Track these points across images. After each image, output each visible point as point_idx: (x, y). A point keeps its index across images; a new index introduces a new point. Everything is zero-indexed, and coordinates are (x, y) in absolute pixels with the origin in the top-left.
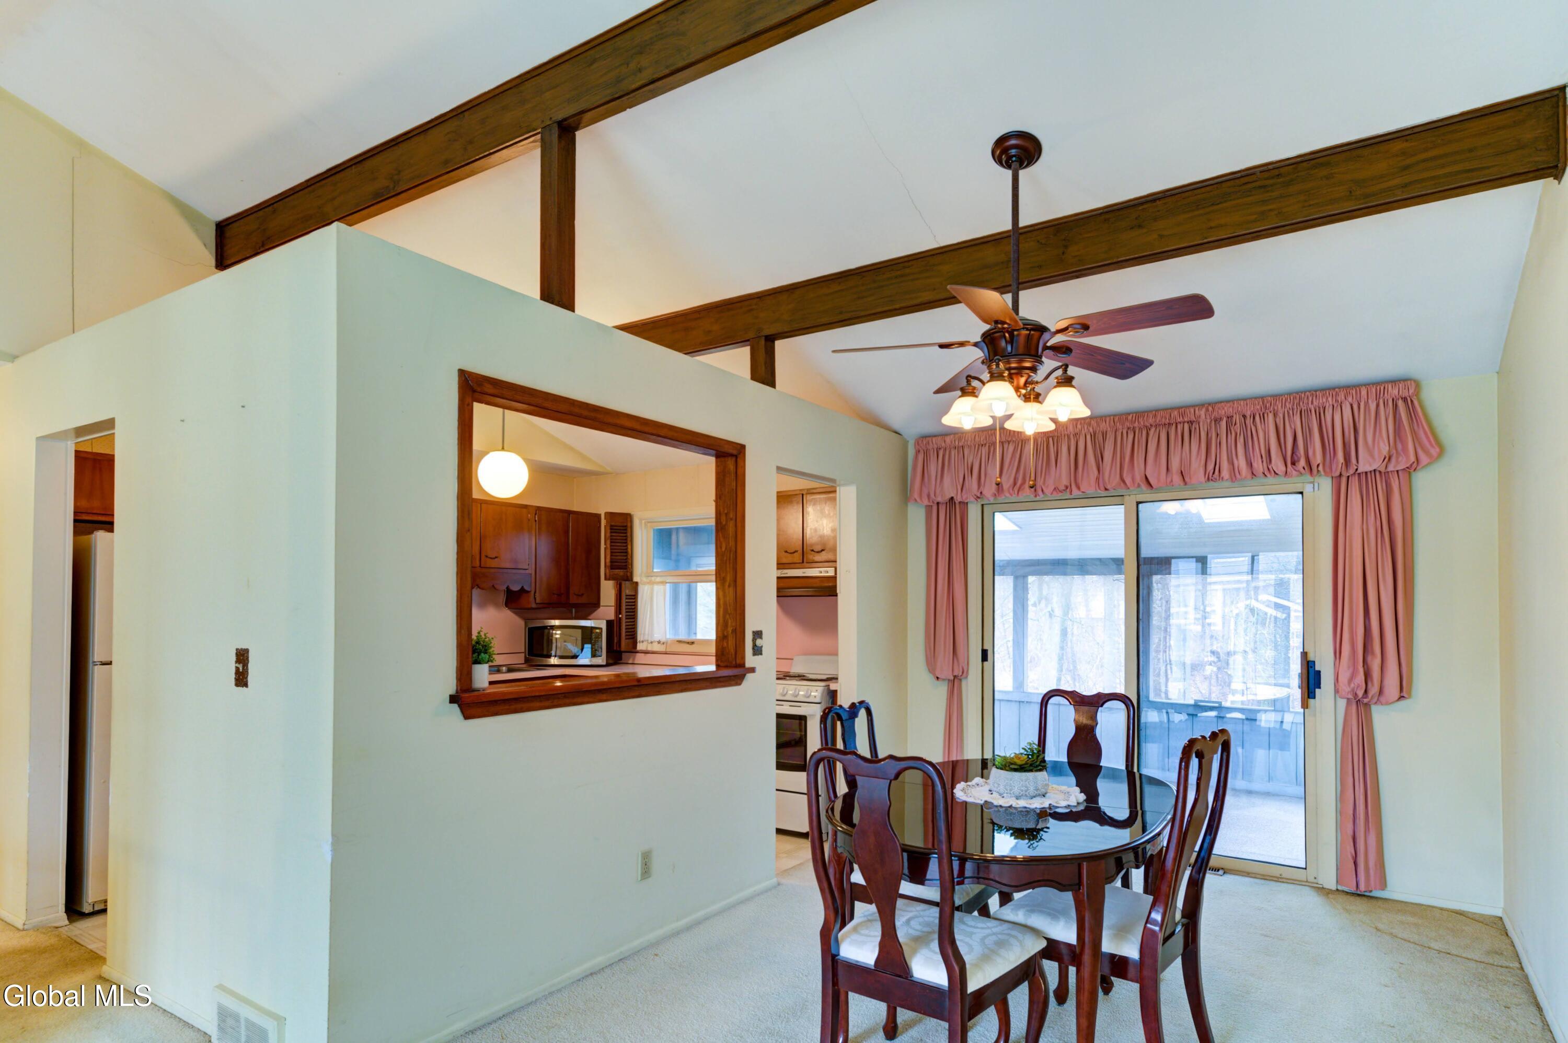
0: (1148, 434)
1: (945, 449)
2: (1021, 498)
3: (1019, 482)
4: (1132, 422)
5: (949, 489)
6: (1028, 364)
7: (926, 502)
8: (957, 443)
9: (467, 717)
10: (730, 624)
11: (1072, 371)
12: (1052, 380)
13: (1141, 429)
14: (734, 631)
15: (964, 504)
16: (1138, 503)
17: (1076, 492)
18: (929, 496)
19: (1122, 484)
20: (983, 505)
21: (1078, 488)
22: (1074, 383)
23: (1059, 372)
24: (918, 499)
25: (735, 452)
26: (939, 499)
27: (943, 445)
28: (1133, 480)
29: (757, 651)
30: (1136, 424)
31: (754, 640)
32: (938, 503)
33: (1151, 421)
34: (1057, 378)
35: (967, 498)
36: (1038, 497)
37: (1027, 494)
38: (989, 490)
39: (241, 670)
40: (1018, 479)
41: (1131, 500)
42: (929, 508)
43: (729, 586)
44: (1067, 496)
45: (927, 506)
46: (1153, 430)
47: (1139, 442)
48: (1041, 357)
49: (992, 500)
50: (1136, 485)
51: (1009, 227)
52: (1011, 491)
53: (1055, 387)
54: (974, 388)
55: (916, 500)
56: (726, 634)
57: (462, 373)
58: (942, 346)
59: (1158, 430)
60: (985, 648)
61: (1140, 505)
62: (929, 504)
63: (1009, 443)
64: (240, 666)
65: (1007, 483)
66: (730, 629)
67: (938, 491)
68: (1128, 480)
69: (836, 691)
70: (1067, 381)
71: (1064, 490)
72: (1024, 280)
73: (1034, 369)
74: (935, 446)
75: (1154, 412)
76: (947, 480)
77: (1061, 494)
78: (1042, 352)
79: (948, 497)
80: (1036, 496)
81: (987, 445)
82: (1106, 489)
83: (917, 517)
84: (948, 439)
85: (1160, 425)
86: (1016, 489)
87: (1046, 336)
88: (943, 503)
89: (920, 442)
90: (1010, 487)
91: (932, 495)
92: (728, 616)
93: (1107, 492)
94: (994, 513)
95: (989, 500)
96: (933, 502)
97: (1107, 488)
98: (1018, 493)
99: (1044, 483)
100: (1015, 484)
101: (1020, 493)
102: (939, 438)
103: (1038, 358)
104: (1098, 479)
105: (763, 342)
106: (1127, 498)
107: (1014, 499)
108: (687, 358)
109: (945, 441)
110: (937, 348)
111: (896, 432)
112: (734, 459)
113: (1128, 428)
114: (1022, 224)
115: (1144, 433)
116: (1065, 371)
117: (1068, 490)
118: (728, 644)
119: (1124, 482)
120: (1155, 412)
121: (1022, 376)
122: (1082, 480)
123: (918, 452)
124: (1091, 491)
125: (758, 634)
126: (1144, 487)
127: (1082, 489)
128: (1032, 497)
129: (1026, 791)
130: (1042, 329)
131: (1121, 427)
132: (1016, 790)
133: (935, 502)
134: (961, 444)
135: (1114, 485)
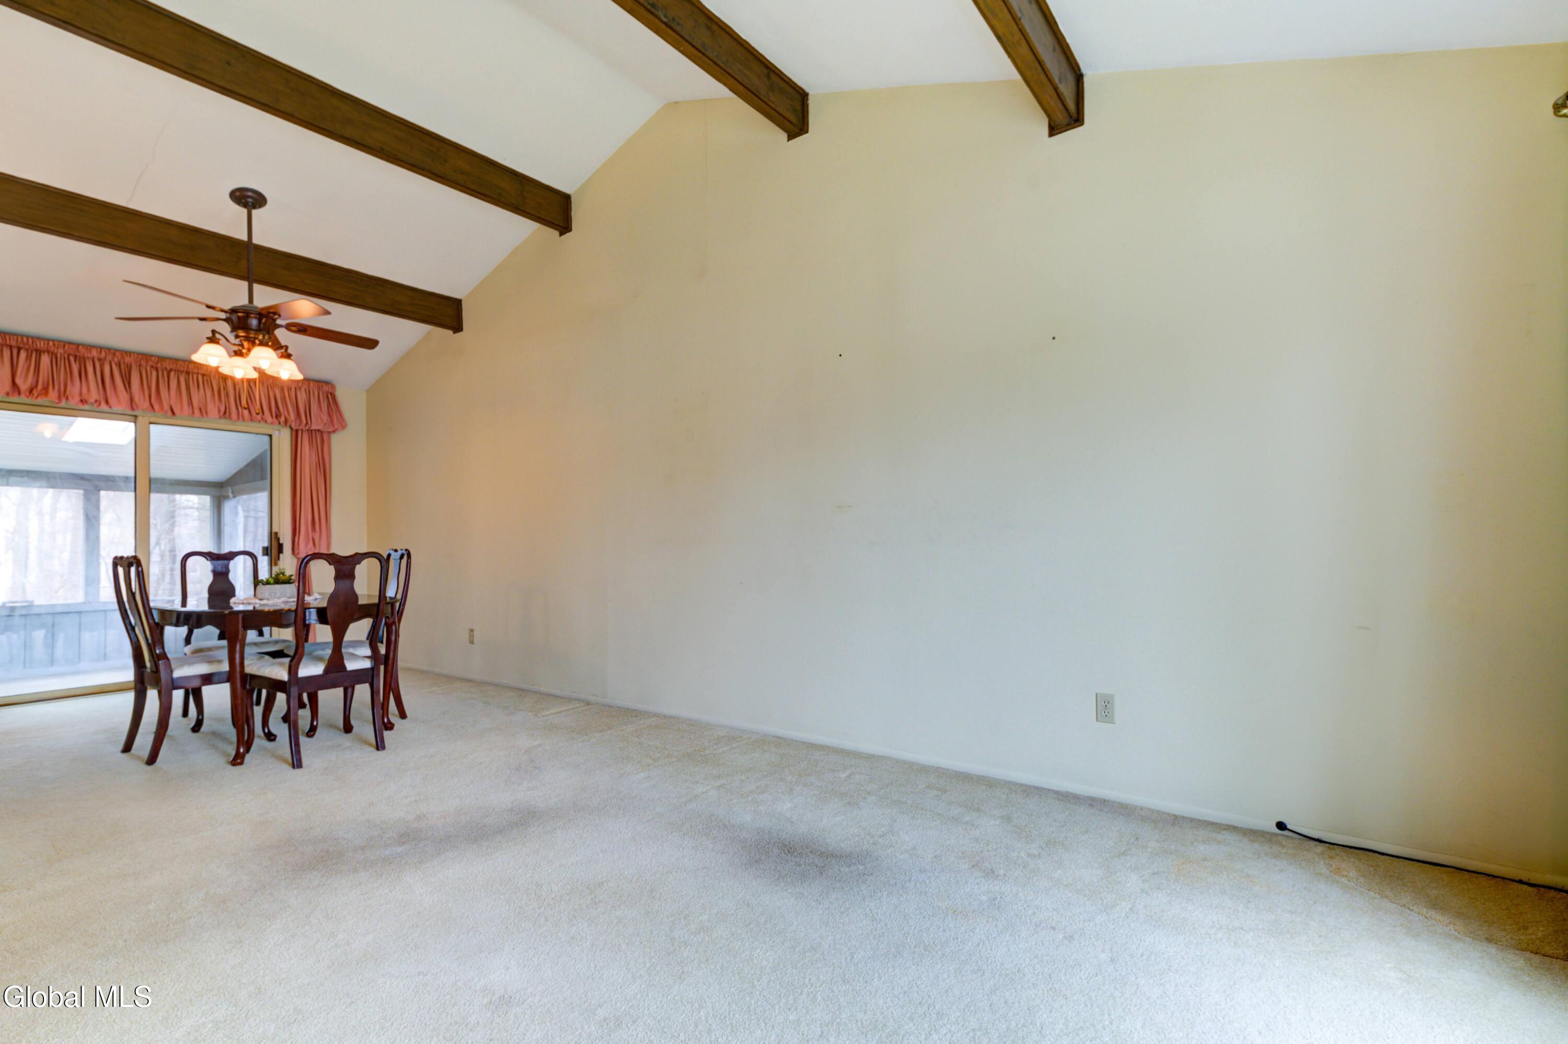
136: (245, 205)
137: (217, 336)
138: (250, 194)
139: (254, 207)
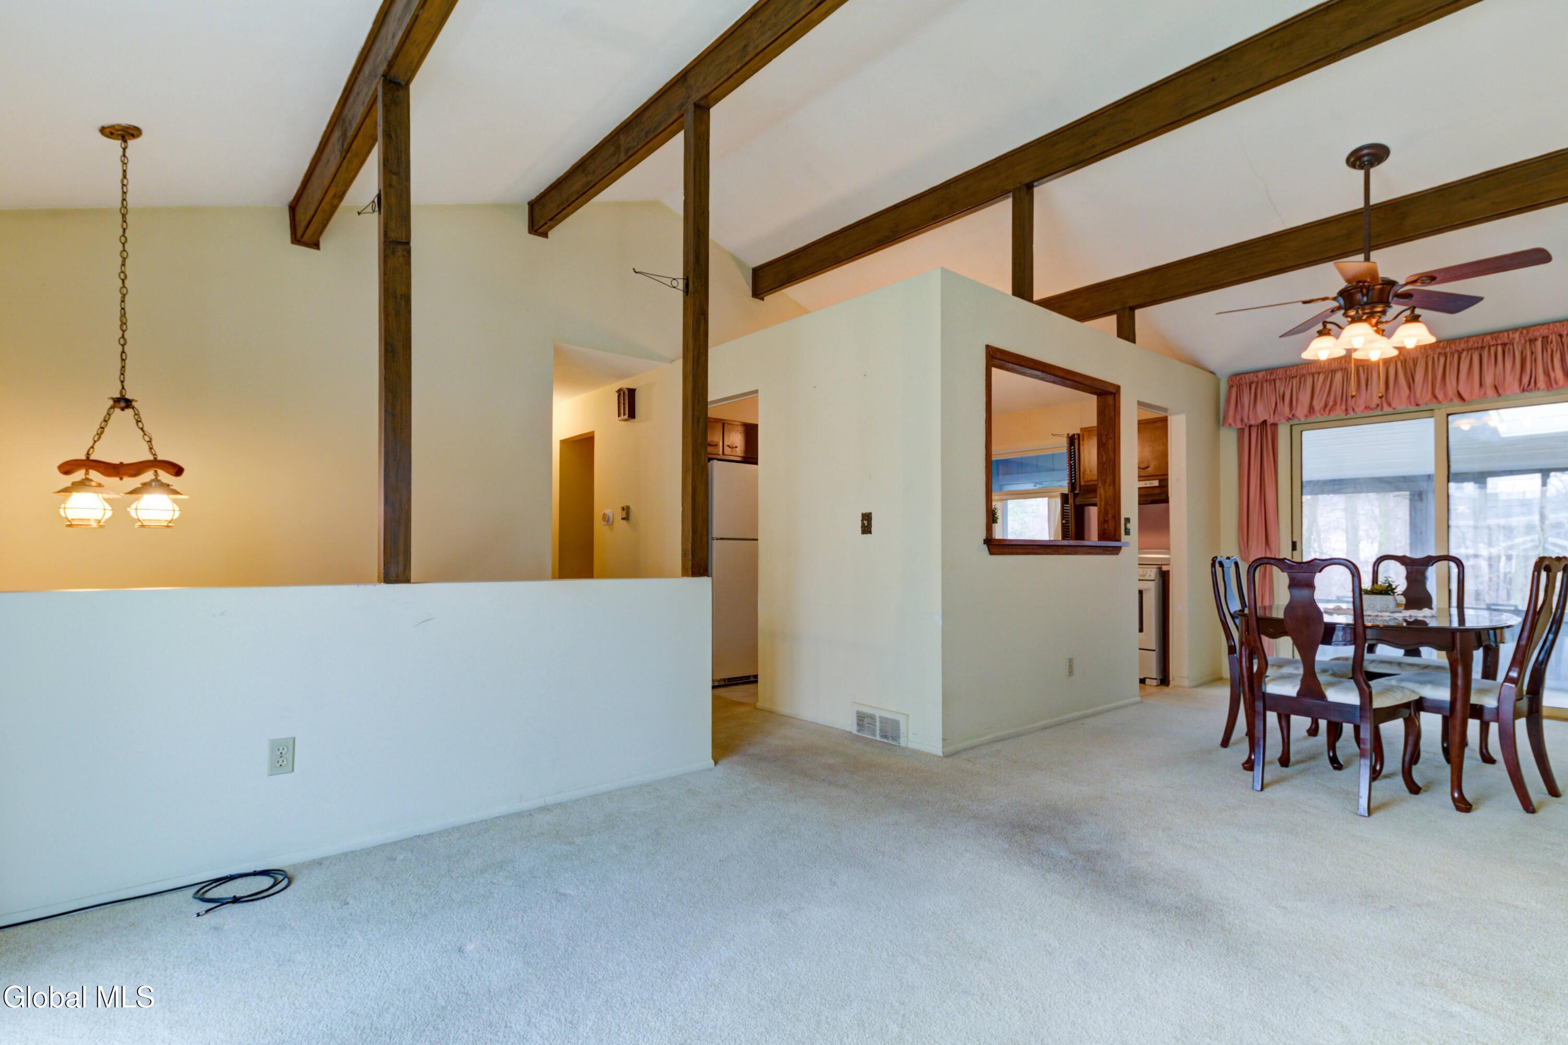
0: (1459, 358)
1: (1257, 383)
2: (1332, 417)
3: (1331, 404)
4: (1444, 348)
5: (1262, 413)
6: (1379, 309)
7: (1239, 426)
8: (1268, 377)
9: (991, 553)
10: (1110, 512)
11: (1418, 311)
12: (1402, 318)
13: (1452, 354)
14: (1114, 517)
15: (1275, 425)
16: (1448, 415)
17: (1387, 409)
18: (1242, 420)
19: (1434, 400)
20: (1291, 426)
21: (1389, 405)
22: (1420, 319)
23: (1408, 313)
24: (1233, 424)
25: (1114, 391)
26: (1252, 422)
27: (1255, 379)
28: (1445, 395)
29: (1127, 532)
30: (1448, 349)
31: (1125, 525)
32: (1250, 426)
33: (1463, 346)
34: (1406, 317)
35: (1279, 420)
36: (1348, 415)
37: (1339, 413)
38: (1301, 411)
39: (866, 524)
40: (1329, 402)
41: (1441, 413)
42: (1241, 432)
43: (1109, 485)
44: (1379, 412)
45: (1238, 429)
46: (1465, 353)
47: (1450, 363)
48: (1390, 303)
49: (1303, 420)
50: (1449, 399)
51: (1361, 205)
52: (1322, 412)
53: (1404, 323)
54: (1330, 330)
55: (1230, 424)
56: (1106, 519)
57: (987, 347)
58: (1305, 302)
59: (1470, 353)
60: (1294, 540)
61: (1450, 417)
62: (1242, 427)
63: (1319, 375)
64: (866, 522)
65: (1318, 405)
66: (1110, 516)
67: (1251, 417)
68: (1440, 396)
69: (1168, 572)
70: (1415, 319)
71: (1375, 408)
72: (1374, 244)
73: (1384, 312)
74: (1248, 381)
75: (1466, 339)
76: (1260, 406)
77: (1371, 412)
78: (1392, 299)
79: (1261, 420)
80: (1347, 415)
81: (1298, 377)
82: (1417, 405)
83: (1229, 438)
84: (1260, 375)
85: (1472, 349)
86: (1327, 410)
87: (1395, 288)
88: (1254, 426)
89: (1234, 379)
90: (1320, 410)
91: (1246, 420)
92: (1108, 507)
93: (1418, 407)
94: (1302, 432)
95: (1300, 420)
96: (1246, 425)
97: (1418, 403)
98: (1329, 413)
99: (1355, 403)
100: (1326, 406)
101: (1331, 413)
102: (1252, 374)
103: (1387, 304)
104: (1409, 397)
105: (1128, 311)
106: (1436, 412)
107: (1322, 419)
108: (1078, 323)
109: (1257, 377)
110: (1301, 304)
111: (1212, 372)
112: (1113, 396)
113: (1440, 354)
114: (1373, 202)
115: (1456, 356)
116: (1413, 311)
117: (1379, 408)
118: (1108, 527)
119: (1435, 397)
120: (1468, 338)
121: (1374, 318)
122: (1393, 398)
123: (1231, 387)
124: (1400, 408)
125: (1127, 520)
126: (1456, 401)
127: (1394, 405)
128: (1343, 416)
129: (1387, 608)
130: (1392, 283)
131: (1432, 353)
132: (1378, 607)
133: (1248, 425)
134: (1273, 377)
135: (1425, 400)
136: (1361, 167)
137: (1329, 326)
138: (1365, 151)
139: (1372, 164)
